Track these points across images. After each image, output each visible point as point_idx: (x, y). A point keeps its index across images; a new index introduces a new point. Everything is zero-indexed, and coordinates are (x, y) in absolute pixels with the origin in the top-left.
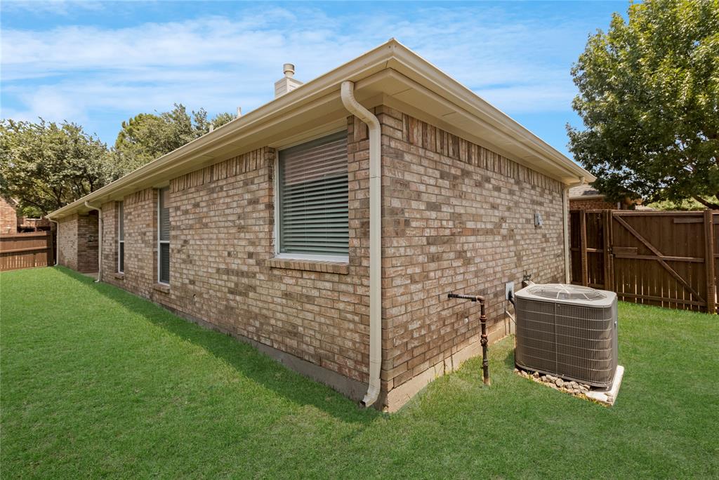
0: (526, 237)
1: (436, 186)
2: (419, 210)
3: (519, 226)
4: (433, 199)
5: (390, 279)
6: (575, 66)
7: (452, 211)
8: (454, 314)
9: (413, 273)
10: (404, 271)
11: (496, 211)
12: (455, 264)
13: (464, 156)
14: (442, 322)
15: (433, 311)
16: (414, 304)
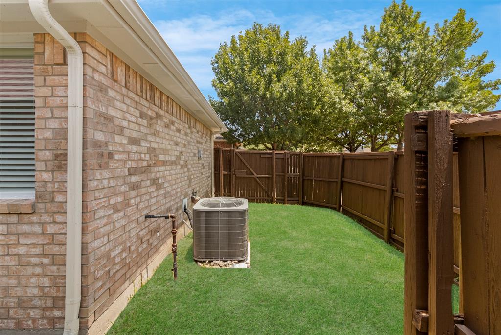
0: (193, 166)
1: (136, 123)
2: (121, 144)
3: (190, 158)
4: (134, 135)
5: (92, 213)
6: (213, 60)
7: (149, 146)
8: (149, 232)
9: (116, 203)
10: (107, 202)
11: (178, 147)
12: (150, 190)
13: (157, 102)
14: (140, 241)
15: (133, 233)
16: (116, 232)
